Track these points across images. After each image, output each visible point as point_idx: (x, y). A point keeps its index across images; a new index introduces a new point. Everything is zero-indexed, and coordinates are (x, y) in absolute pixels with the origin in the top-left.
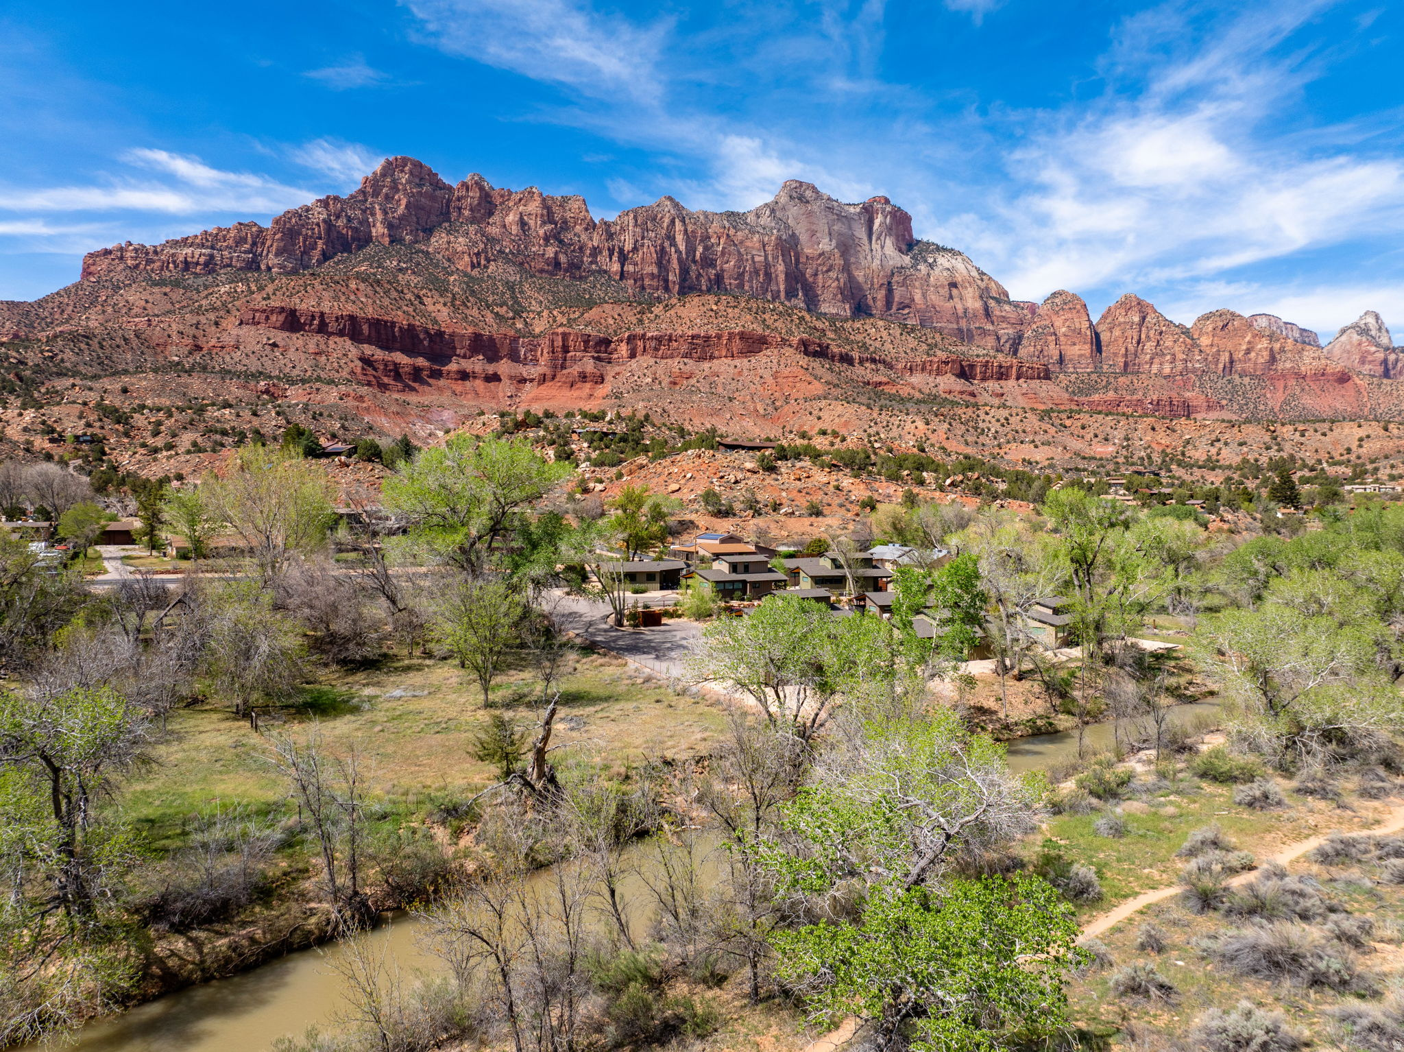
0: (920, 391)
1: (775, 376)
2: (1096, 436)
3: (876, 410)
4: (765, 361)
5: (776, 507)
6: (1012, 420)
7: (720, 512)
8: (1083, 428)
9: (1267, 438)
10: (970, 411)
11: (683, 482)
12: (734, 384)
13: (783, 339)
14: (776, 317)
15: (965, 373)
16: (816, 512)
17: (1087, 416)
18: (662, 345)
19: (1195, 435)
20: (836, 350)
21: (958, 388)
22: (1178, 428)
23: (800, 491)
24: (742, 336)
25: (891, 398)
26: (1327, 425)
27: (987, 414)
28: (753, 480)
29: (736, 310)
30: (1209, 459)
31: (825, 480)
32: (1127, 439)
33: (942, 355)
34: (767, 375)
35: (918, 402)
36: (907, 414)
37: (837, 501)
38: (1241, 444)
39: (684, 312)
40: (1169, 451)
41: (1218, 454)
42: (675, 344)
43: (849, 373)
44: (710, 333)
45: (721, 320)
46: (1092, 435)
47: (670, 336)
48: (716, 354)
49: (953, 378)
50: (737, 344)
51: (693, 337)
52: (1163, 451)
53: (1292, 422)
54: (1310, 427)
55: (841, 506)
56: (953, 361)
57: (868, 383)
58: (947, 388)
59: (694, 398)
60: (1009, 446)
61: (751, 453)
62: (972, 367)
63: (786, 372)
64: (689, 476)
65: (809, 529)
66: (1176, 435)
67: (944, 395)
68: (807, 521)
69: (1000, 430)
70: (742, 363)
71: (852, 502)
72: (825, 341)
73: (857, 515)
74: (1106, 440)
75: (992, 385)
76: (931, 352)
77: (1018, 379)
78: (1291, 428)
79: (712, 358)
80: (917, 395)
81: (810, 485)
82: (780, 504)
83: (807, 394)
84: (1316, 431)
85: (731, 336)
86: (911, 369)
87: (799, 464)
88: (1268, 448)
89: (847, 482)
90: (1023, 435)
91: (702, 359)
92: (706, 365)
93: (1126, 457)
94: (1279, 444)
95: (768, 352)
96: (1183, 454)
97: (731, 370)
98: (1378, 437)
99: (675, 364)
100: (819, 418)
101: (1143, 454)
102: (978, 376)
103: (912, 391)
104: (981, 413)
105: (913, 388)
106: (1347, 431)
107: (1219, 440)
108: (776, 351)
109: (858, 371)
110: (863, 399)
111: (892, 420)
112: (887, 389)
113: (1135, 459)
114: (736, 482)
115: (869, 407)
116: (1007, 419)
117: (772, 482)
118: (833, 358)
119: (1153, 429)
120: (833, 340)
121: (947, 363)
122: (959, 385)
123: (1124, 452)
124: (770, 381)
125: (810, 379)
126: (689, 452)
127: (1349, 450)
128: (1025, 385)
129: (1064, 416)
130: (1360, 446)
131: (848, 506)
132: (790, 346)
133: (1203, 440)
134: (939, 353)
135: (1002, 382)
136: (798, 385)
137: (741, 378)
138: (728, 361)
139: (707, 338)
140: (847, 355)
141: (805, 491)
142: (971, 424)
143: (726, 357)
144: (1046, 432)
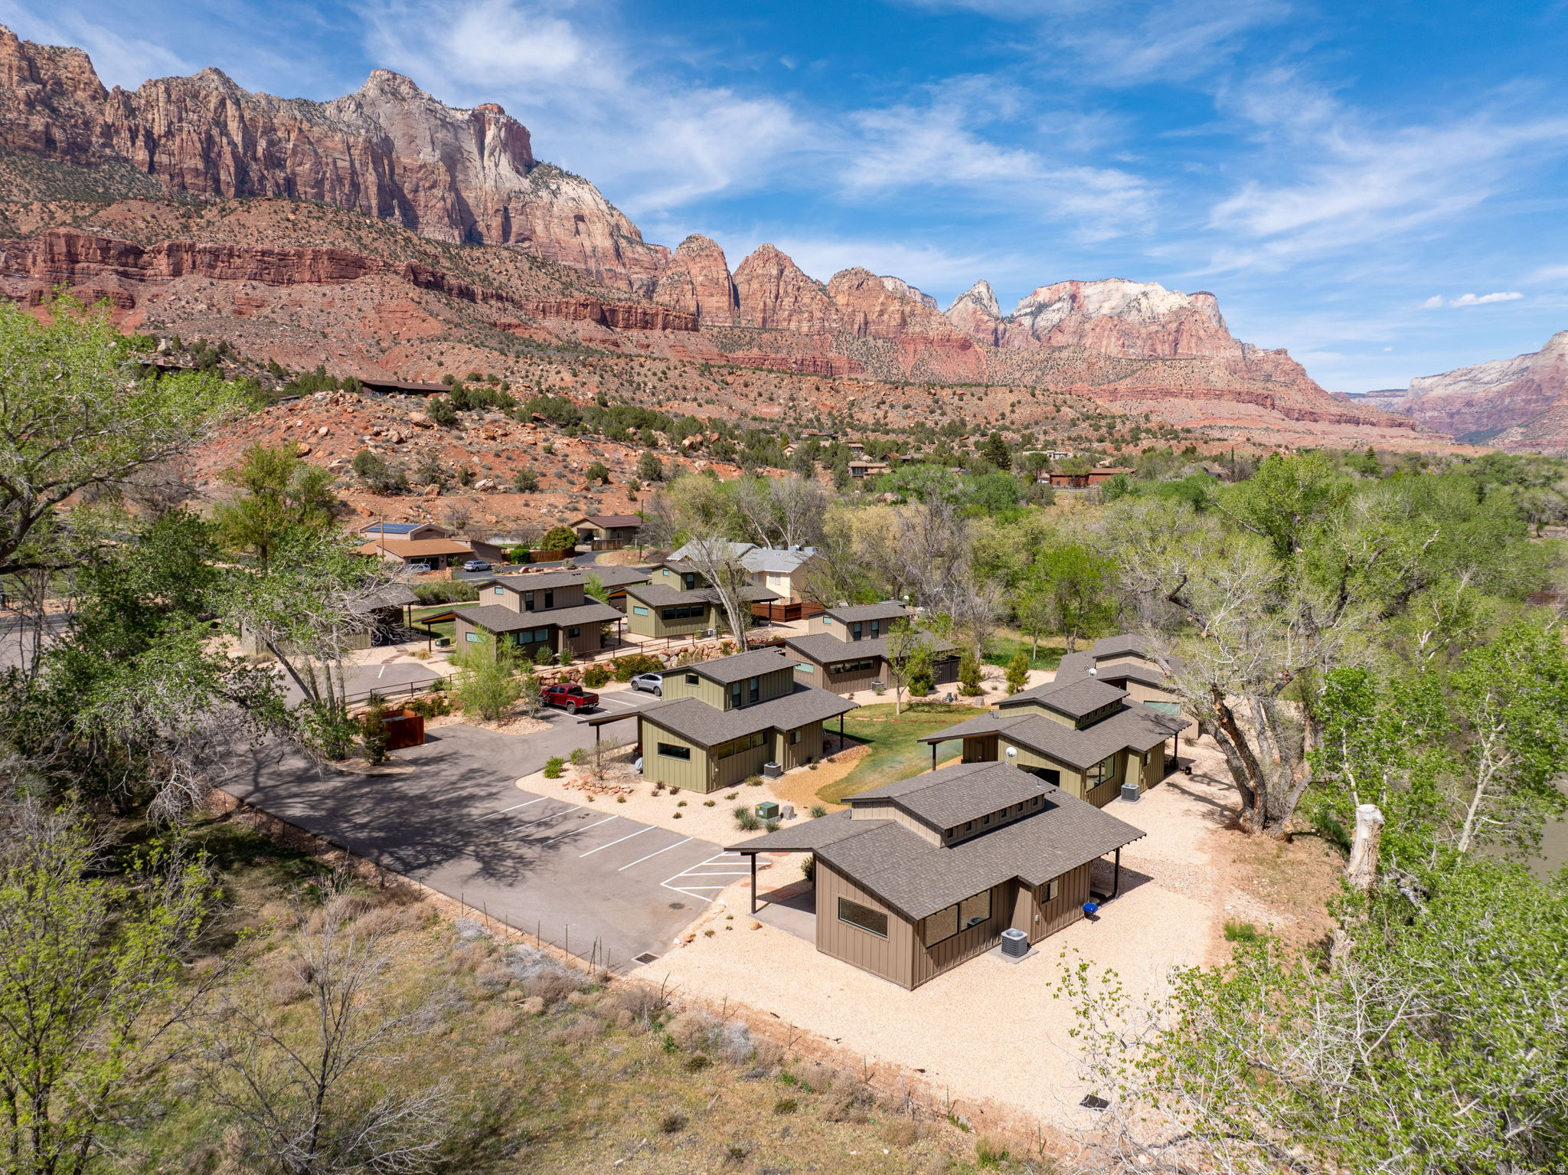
0: (557, 336)
1: (378, 308)
2: (760, 395)
3: (511, 357)
4: (363, 290)
5: (468, 479)
6: (670, 374)
7: (387, 487)
8: (746, 386)
9: (930, 402)
10: (622, 362)
11: (313, 440)
12: (324, 316)
13: (385, 264)
14: (374, 235)
15: (605, 319)
16: (529, 485)
17: (750, 372)
18: (218, 259)
19: (859, 396)
20: (453, 282)
21: (600, 336)
22: (841, 388)
23: (498, 455)
24: (332, 256)
25: (528, 343)
26: (982, 390)
27: (642, 366)
28: (426, 439)
29: (321, 223)
30: (878, 422)
31: (530, 439)
32: (793, 399)
33: (580, 296)
34: (367, 307)
35: (559, 349)
36: (550, 363)
37: (552, 470)
38: (906, 407)
39: (249, 220)
40: (836, 412)
41: (885, 417)
42: (238, 261)
43: (470, 311)
44: (287, 249)
45: (301, 234)
46: (755, 393)
47: (231, 249)
48: (297, 276)
49: (593, 324)
50: (325, 267)
51: (263, 253)
52: (830, 414)
53: (950, 386)
54: (967, 391)
55: (560, 476)
56: (592, 304)
57: (495, 325)
58: (587, 336)
59: (274, 331)
60: (670, 404)
61: (414, 398)
62: (613, 312)
63: (393, 304)
64: (323, 430)
65: (524, 511)
66: (840, 397)
67: (584, 344)
68: (519, 499)
69: (658, 385)
70: (333, 290)
71: (573, 471)
72: (440, 270)
73: (587, 489)
74: (771, 399)
75: (636, 334)
76: (567, 292)
77: (664, 328)
78: (950, 391)
79: (290, 282)
80: (555, 342)
81: (509, 446)
82: (473, 475)
83: (422, 334)
84: (973, 395)
85: (316, 256)
86: (544, 311)
87: (488, 417)
88: (932, 412)
89: (560, 442)
90: (683, 392)
91: (276, 282)
92: (283, 291)
93: (795, 419)
94: (941, 408)
95: (367, 279)
96: (851, 416)
98: (1027, 403)
99: (240, 288)
100: (441, 364)
101: (811, 415)
102: (621, 324)
103: (548, 337)
104: (635, 364)
105: (550, 333)
106: (1000, 396)
107: (884, 403)
108: (377, 278)
109: (482, 308)
110: (494, 343)
111: (532, 369)
112: (519, 332)
113: (804, 421)
114: (401, 441)
115: (502, 353)
116: (664, 373)
117: (455, 442)
118: (450, 292)
119: (818, 389)
120: (449, 269)
121: (585, 306)
122: (600, 332)
123: (791, 413)
124: (372, 315)
125: (423, 315)
126: (318, 395)
127: (1003, 415)
128: (672, 337)
129: (725, 371)
130: (1013, 412)
131: (570, 476)
132: (396, 273)
133: (869, 401)
134: (576, 294)
135: (647, 332)
136: (409, 322)
137: (332, 311)
138: (314, 287)
139: (283, 256)
140: (467, 288)
141: (504, 455)
142: (625, 377)
143: (310, 281)
144: (708, 388)
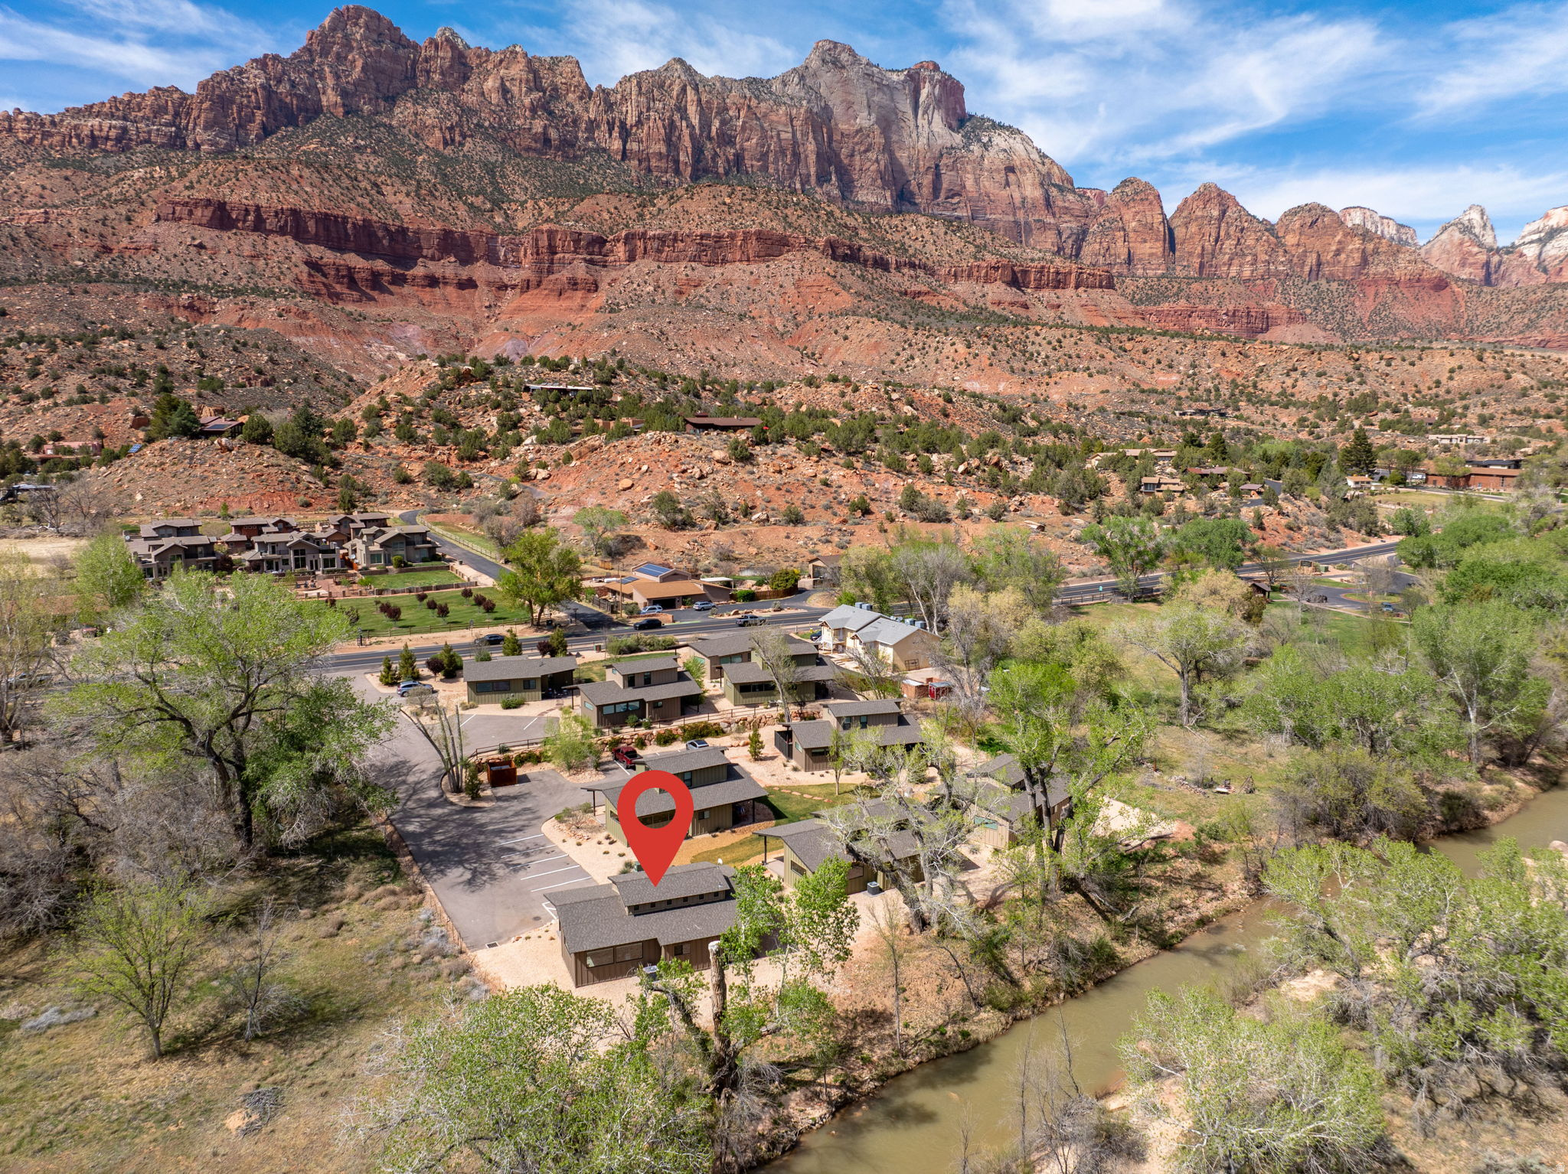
0: (964, 303)
1: (797, 285)
2: (1159, 362)
3: (911, 328)
4: (786, 266)
5: (748, 511)
6: (1065, 342)
7: (675, 523)
8: (1145, 352)
9: (1349, 368)
10: (1018, 331)
11: (636, 476)
12: (750, 294)
13: (807, 240)
14: (800, 213)
15: (1016, 280)
16: (796, 520)
17: (1151, 338)
18: (665, 245)
19: (1270, 361)
20: (869, 253)
21: (1009, 299)
22: (1251, 353)
23: (779, 489)
24: (760, 236)
25: (932, 311)
26: (1416, 353)
27: (1037, 334)
28: (724, 473)
29: (753, 204)
30: (1283, 393)
31: (811, 472)
32: (1194, 366)
33: (991, 259)
34: (788, 284)
35: (964, 317)
36: (947, 335)
37: (823, 501)
38: (1319, 375)
39: (692, 206)
40: (1240, 380)
41: (1294, 387)
42: (681, 245)
43: (883, 281)
44: (722, 231)
45: (735, 216)
46: (1154, 361)
47: (676, 235)
48: (730, 257)
49: (1004, 286)
50: (753, 246)
51: (702, 237)
52: (1233, 381)
53: (1378, 349)
54: (1397, 355)
55: (827, 508)
56: (1004, 267)
57: (906, 293)
58: (996, 299)
59: (698, 317)
60: (1060, 374)
61: (723, 435)
62: (1025, 272)
63: (810, 279)
64: (645, 468)
65: (784, 543)
66: (1249, 362)
67: (991, 308)
68: (782, 531)
69: (1051, 354)
70: (759, 268)
71: (840, 503)
72: (857, 242)
73: (846, 521)
74: (1170, 367)
75: (1047, 294)
76: (979, 256)
77: (1077, 287)
78: (1377, 355)
79: (724, 261)
80: (962, 308)
81: (792, 480)
82: (753, 508)
83: (834, 308)
84: (1404, 360)
85: (747, 236)
86: (955, 275)
87: (781, 451)
88: (1350, 380)
89: (837, 475)
90: (1076, 360)
91: (712, 263)
92: (717, 271)
93: (1191, 390)
94: (1361, 375)
95: (790, 256)
96: (1255, 386)
97: (747, 278)
98: (1471, 368)
99: (681, 269)
100: (846, 338)
101: (1210, 385)
102: (1032, 285)
103: (955, 303)
104: (1030, 333)
105: (957, 299)
106: (1437, 360)
107: (1295, 370)
108: (799, 255)
109: (895, 277)
110: (897, 315)
111: (929, 341)
112: (927, 300)
113: (1201, 392)
114: (702, 477)
115: (903, 325)
116: (1059, 341)
117: (746, 477)
118: (865, 263)
119: (1224, 354)
120: (866, 240)
121: (996, 269)
122: (1009, 294)
123: (1189, 383)
124: (791, 290)
125: (837, 288)
126: (648, 435)
127: (1438, 383)
128: (1084, 295)
129: (1124, 337)
130: (1451, 378)
131: (836, 508)
132: (816, 248)
133: (1279, 368)
134: (988, 256)
135: (1059, 292)
136: (823, 296)
137: (758, 287)
138: (743, 266)
139: (719, 238)
140: (882, 258)
141: (785, 488)
142: (1018, 347)
143: (741, 261)
144: (1103, 357)
